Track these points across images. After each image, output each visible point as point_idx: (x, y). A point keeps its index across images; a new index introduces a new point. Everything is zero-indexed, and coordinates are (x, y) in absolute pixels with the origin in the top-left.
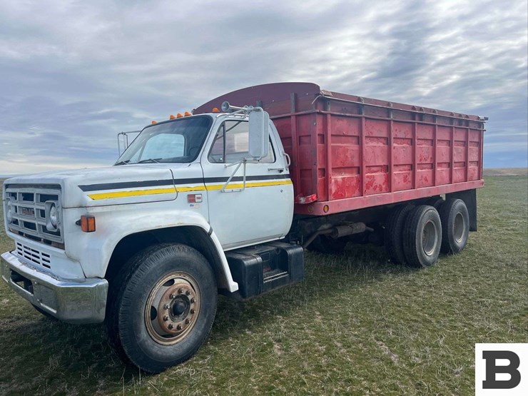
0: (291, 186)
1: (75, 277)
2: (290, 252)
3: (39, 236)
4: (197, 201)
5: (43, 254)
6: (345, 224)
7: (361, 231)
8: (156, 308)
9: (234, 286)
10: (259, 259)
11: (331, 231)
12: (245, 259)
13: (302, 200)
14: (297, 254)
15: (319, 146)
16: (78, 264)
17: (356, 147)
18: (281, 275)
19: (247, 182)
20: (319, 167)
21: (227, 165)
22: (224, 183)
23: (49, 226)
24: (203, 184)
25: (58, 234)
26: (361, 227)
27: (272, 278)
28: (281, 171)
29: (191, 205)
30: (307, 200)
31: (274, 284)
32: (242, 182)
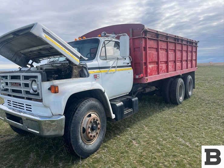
0: (132, 70)
1: (47, 115)
2: (133, 99)
3: (24, 96)
4: (98, 77)
5: (26, 105)
6: (148, 87)
7: (154, 90)
8: (85, 128)
9: (113, 116)
10: (122, 103)
11: (143, 90)
12: (117, 104)
13: (137, 77)
14: (136, 101)
15: (144, 52)
16: (49, 109)
17: (156, 53)
18: (130, 110)
19: (117, 69)
20: (144, 62)
21: (108, 61)
22: (108, 69)
23: (31, 91)
24: (98, 70)
25: (38, 94)
26: (154, 88)
27: (127, 112)
28: (128, 64)
29: (95, 80)
30: (139, 77)
31: (127, 114)
32: (115, 69)
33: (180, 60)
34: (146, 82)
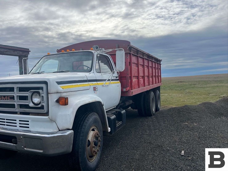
0: (120, 84)
1: (51, 131)
2: (122, 112)
3: (17, 111)
4: (96, 90)
6: (127, 101)
7: (131, 103)
8: (90, 140)
9: (109, 129)
10: (115, 116)
12: (111, 117)
13: (125, 90)
14: (124, 113)
15: (129, 67)
17: (137, 68)
18: (120, 123)
19: (111, 82)
20: (129, 76)
21: (102, 74)
22: (104, 82)
24: (96, 82)
25: (42, 107)
28: (117, 77)
29: (94, 92)
30: (126, 90)
31: (119, 127)
32: (109, 82)
33: (151, 75)
34: (132, 95)
